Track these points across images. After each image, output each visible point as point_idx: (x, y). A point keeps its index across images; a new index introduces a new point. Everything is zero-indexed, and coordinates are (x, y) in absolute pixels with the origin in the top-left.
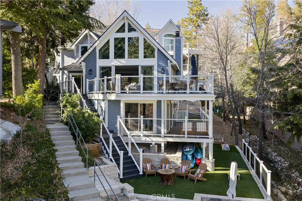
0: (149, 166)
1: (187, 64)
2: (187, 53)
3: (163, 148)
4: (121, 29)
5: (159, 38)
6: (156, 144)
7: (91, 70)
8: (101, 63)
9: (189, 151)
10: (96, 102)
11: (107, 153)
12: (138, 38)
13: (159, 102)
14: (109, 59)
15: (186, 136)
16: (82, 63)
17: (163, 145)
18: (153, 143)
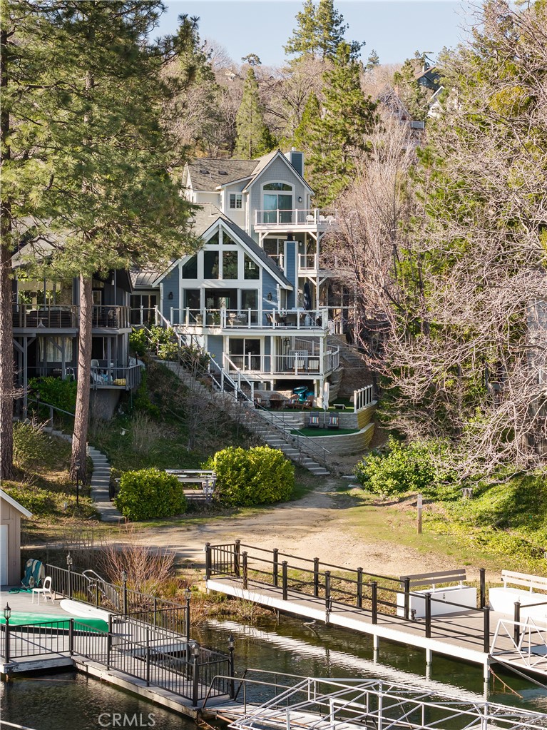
0: (259, 400)
1: (315, 255)
2: (315, 231)
3: (272, 386)
4: (214, 240)
5: (252, 192)
6: (264, 382)
7: (171, 293)
8: (185, 284)
9: (300, 390)
10: (189, 337)
11: (218, 387)
12: (236, 252)
13: (268, 339)
14: (196, 278)
15: (296, 372)
16: (161, 284)
17: (272, 382)
18: (262, 382)
